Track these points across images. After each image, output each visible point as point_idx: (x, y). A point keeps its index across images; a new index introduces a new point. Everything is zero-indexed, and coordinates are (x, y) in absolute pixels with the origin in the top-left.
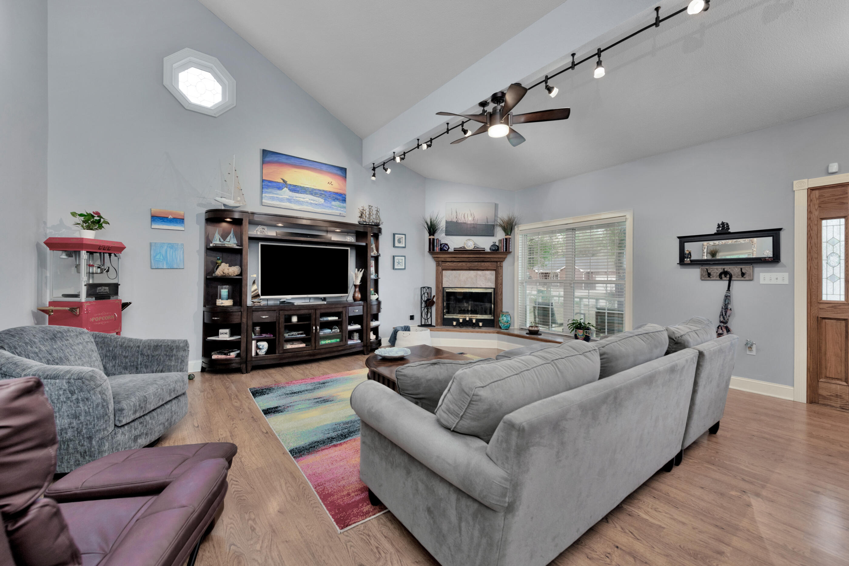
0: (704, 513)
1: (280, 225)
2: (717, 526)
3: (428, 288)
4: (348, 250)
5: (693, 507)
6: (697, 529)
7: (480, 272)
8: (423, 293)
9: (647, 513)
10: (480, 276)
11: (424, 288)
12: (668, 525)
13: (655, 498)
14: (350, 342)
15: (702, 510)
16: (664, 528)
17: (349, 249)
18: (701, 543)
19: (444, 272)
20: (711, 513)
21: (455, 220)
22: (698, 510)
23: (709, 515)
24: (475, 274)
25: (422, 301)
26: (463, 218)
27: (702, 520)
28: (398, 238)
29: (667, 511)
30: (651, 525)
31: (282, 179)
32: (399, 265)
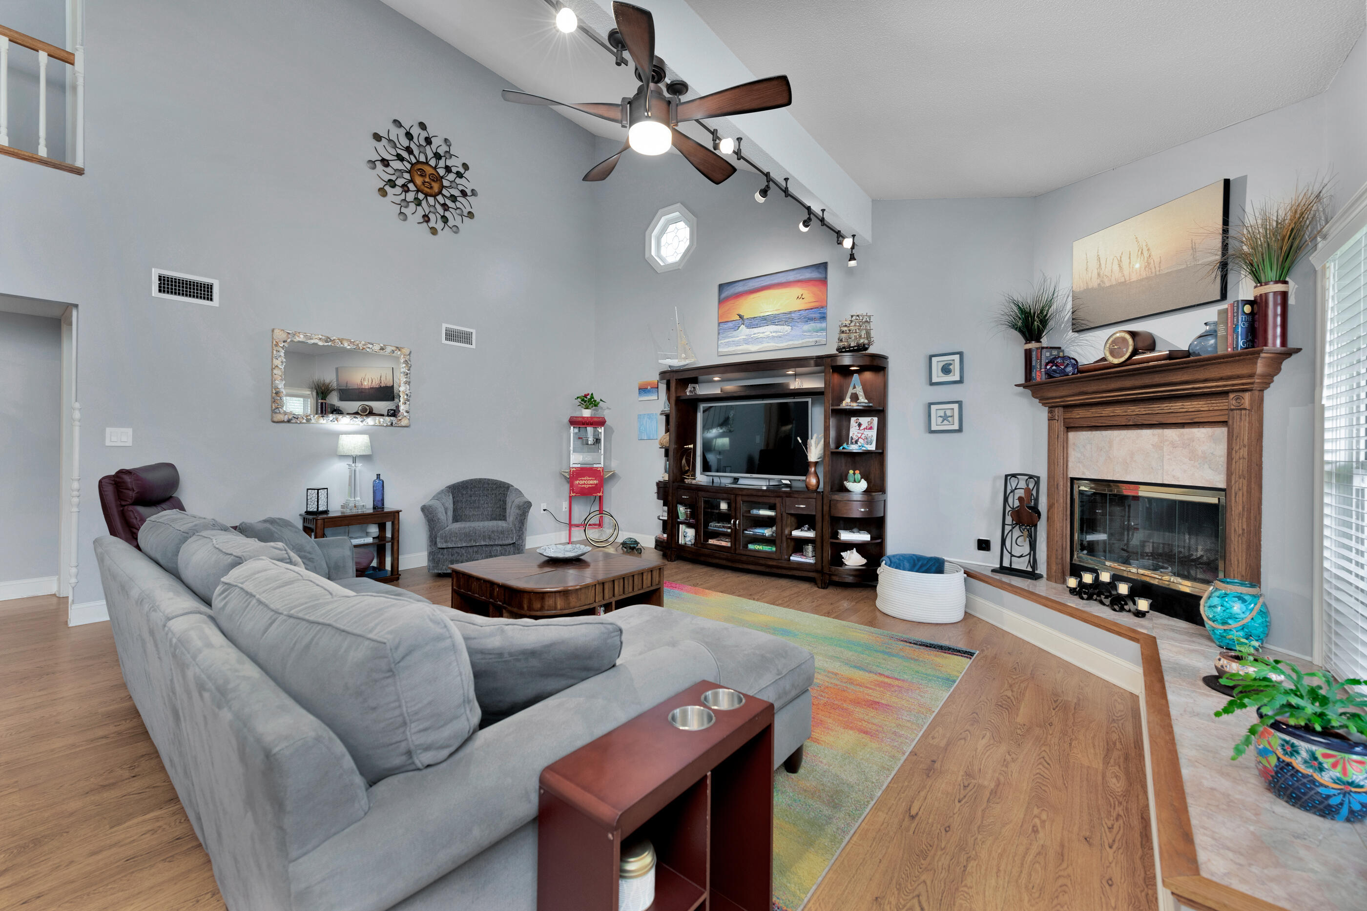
0: (79, 894)
1: (716, 379)
2: (39, 897)
3: (1031, 477)
4: (807, 402)
5: (107, 885)
6: (67, 866)
7: (1171, 434)
8: (1008, 491)
9: (157, 819)
10: (1174, 445)
11: (1014, 476)
12: (111, 833)
13: (177, 839)
14: (794, 558)
15: (88, 895)
16: (112, 827)
17: (809, 400)
18: (43, 858)
19: (1071, 435)
20: (67, 905)
21: (1095, 283)
22: (94, 888)
23: (67, 899)
24: (1156, 439)
25: (1008, 509)
26: (1116, 267)
27: (72, 882)
28: (941, 365)
29: (135, 844)
30: (131, 816)
31: (739, 315)
32: (945, 422)
